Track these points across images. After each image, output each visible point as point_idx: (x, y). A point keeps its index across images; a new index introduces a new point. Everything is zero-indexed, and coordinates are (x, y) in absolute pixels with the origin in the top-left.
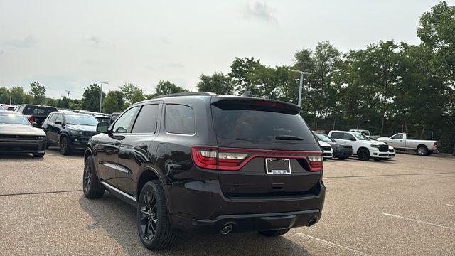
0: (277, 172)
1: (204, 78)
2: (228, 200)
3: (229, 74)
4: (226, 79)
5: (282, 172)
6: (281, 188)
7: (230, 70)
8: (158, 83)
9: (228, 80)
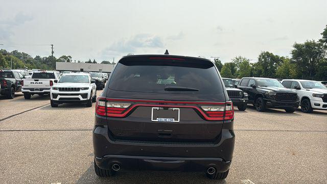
0: (163, 120)
1: (297, 46)
2: (113, 142)
3: (320, 40)
4: (317, 45)
5: (168, 120)
6: (170, 134)
7: (321, 37)
8: (260, 54)
9: (319, 45)
